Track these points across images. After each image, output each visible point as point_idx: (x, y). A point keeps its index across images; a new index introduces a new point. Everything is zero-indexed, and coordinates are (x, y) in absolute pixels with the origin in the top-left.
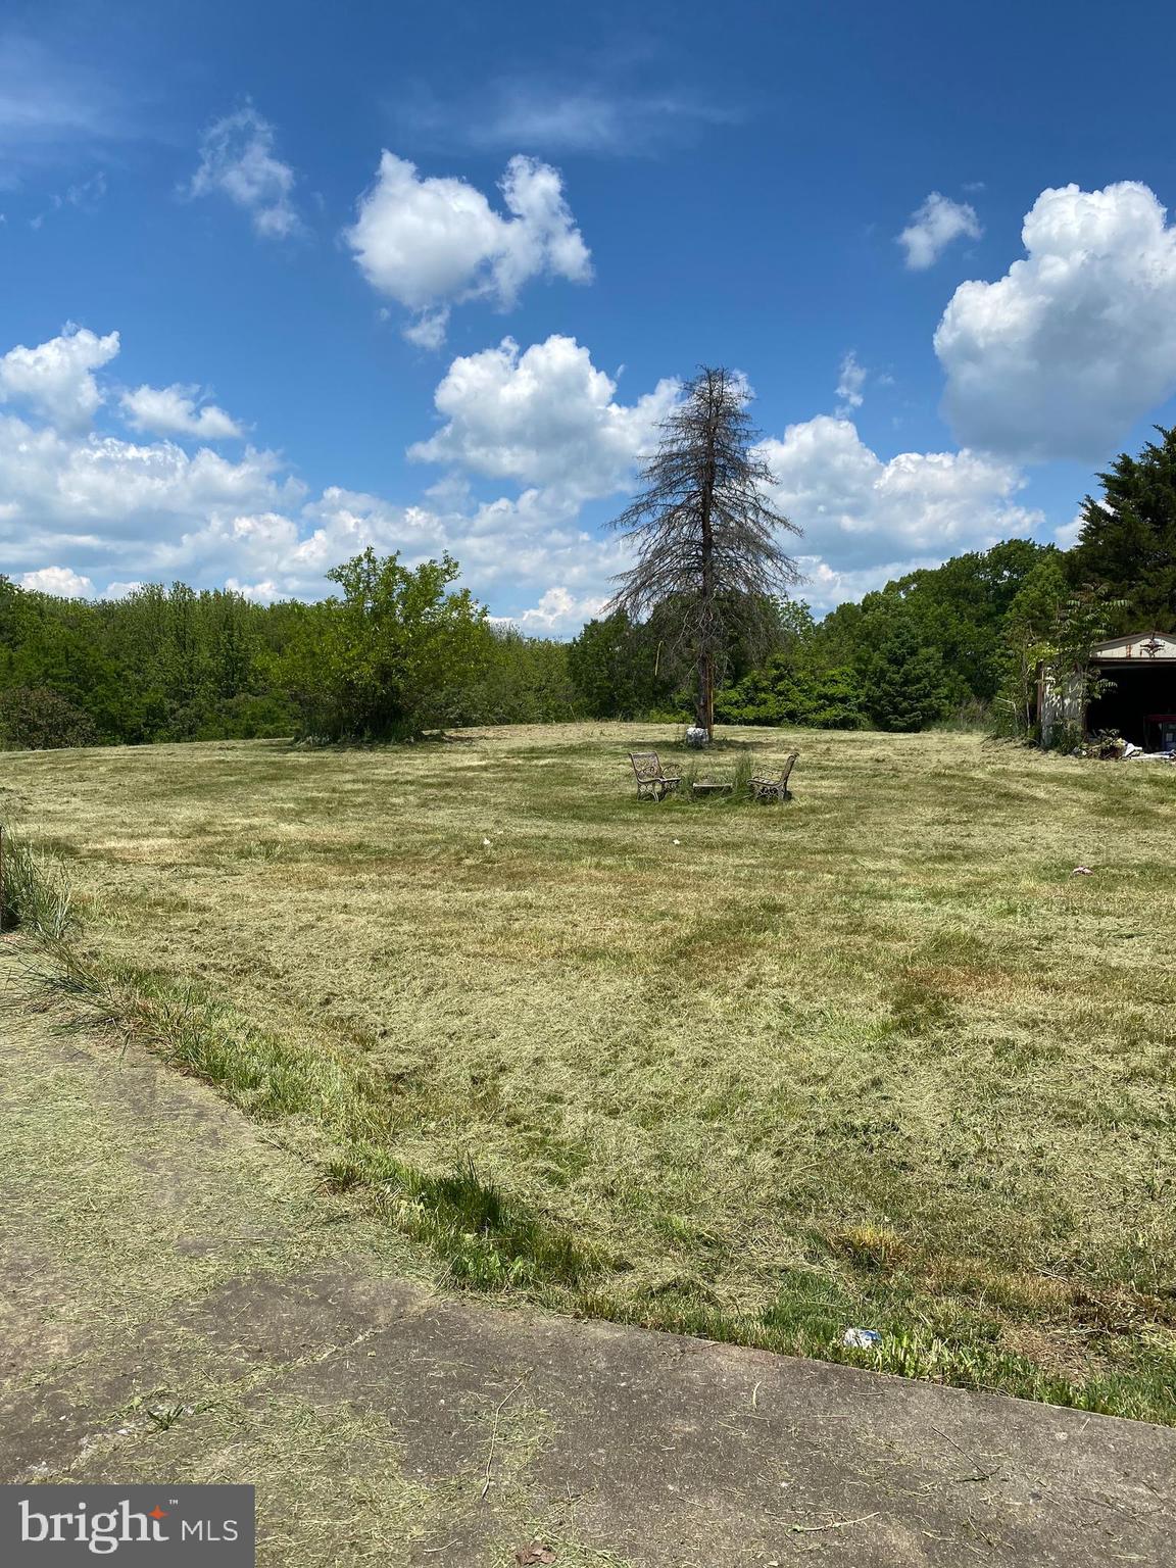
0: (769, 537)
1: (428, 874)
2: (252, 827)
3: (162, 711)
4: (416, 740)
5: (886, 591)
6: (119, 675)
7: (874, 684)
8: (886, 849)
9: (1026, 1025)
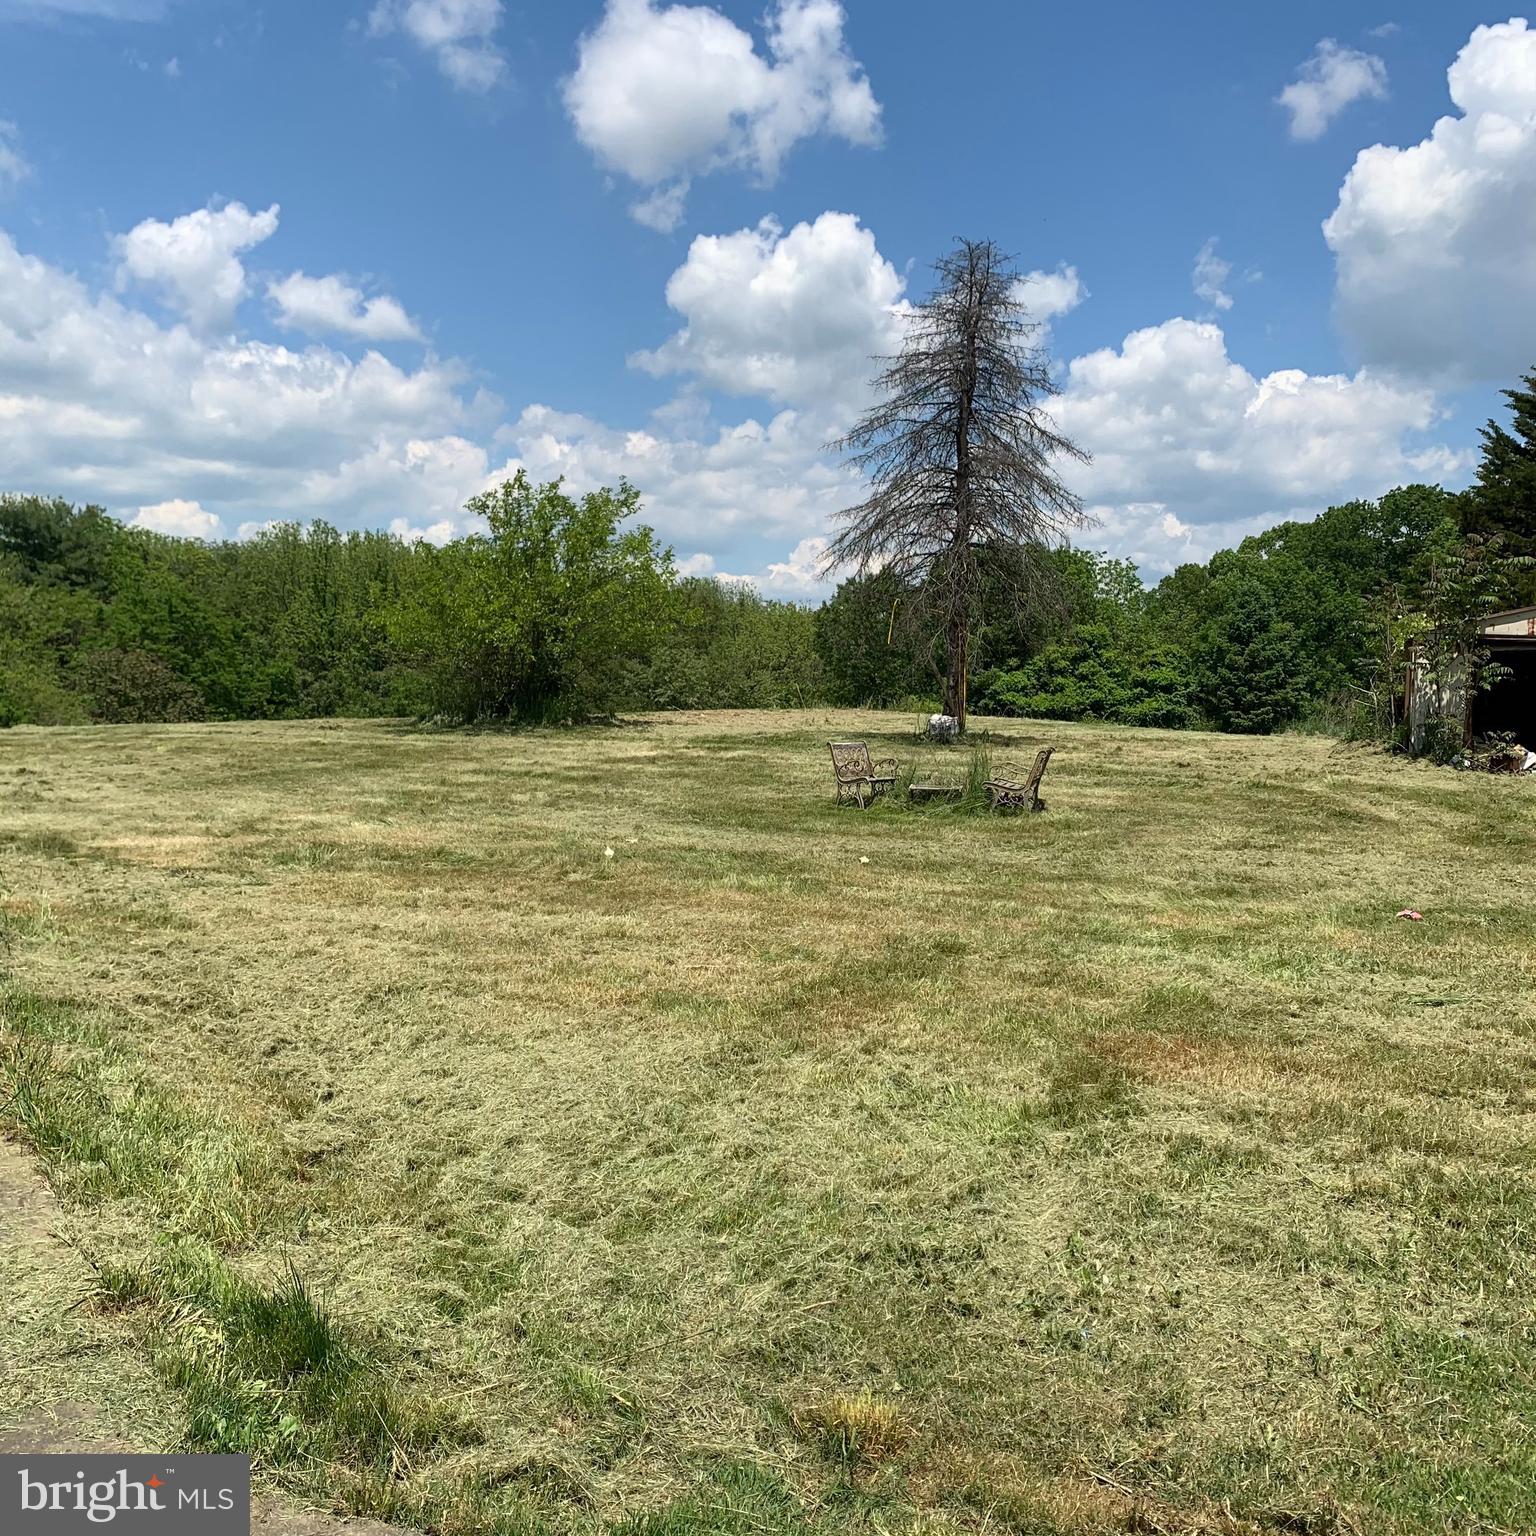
0: (1045, 464)
1: (510, 890)
2: (315, 826)
3: (292, 683)
4: (576, 722)
5: (1242, 549)
6: (238, 637)
7: (1209, 669)
8: (1149, 878)
9: (1231, 1118)
